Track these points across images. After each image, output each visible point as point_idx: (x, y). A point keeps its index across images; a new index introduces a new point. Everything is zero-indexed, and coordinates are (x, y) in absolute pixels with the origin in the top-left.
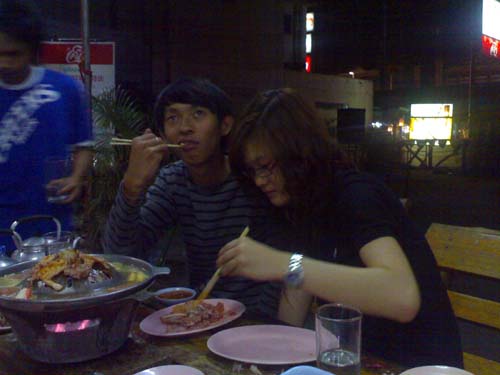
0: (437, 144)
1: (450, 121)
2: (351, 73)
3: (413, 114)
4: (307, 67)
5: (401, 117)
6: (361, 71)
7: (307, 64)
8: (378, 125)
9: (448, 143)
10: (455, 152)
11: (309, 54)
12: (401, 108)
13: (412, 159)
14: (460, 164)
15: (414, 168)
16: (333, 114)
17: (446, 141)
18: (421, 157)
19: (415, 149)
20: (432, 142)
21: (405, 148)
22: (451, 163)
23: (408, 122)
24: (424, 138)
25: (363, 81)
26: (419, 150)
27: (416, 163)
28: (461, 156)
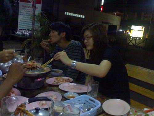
0: (138, 38)
1: (143, 32)
2: (115, 13)
3: (132, 29)
4: (101, 10)
5: (128, 29)
6: (118, 12)
7: (101, 9)
8: (121, 30)
9: (141, 39)
10: (143, 42)
11: (102, 6)
12: (128, 26)
13: (130, 43)
14: (144, 46)
15: (130, 45)
16: (107, 26)
17: (141, 38)
18: (133, 42)
19: (131, 39)
20: (137, 38)
21: (128, 39)
22: (141, 45)
23: (130, 31)
24: (134, 36)
25: (118, 17)
26: (132, 40)
27: (131, 44)
28: (145, 43)
